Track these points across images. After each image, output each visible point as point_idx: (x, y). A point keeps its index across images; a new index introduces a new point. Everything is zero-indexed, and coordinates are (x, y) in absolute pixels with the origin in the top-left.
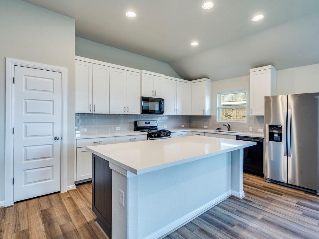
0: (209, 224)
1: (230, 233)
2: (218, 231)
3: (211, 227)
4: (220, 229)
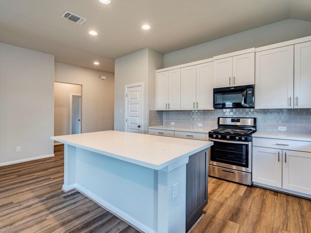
0: (95, 217)
1: (76, 230)
2: (83, 222)
3: (89, 218)
4: (86, 224)
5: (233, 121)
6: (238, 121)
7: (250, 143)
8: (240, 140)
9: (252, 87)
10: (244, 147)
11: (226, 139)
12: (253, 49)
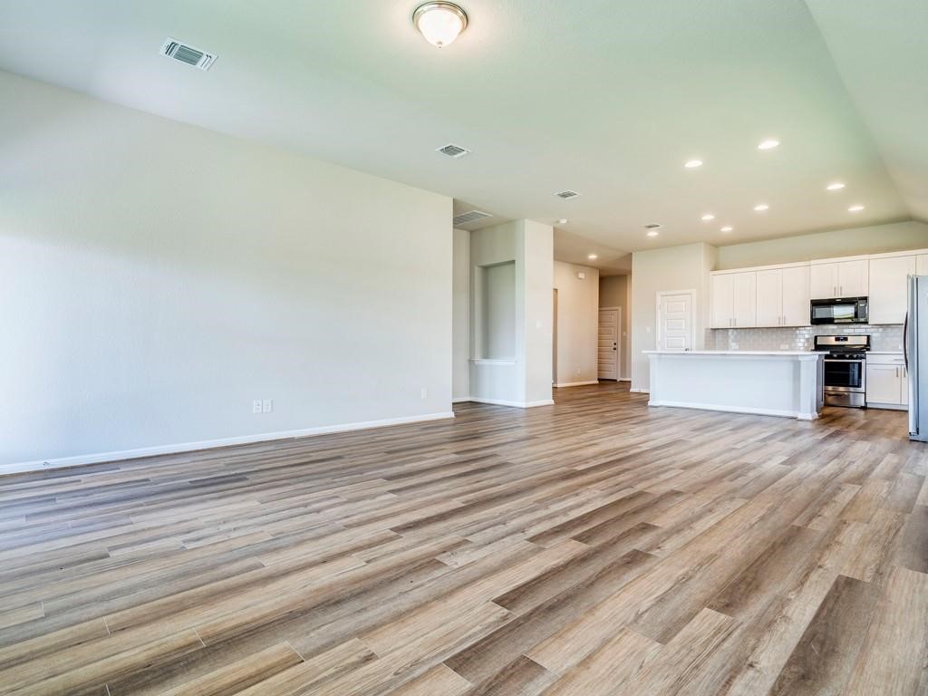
5: (837, 339)
6: (846, 339)
7: (863, 361)
8: (851, 358)
9: (865, 299)
10: (856, 366)
11: (844, 358)
12: (866, 256)
